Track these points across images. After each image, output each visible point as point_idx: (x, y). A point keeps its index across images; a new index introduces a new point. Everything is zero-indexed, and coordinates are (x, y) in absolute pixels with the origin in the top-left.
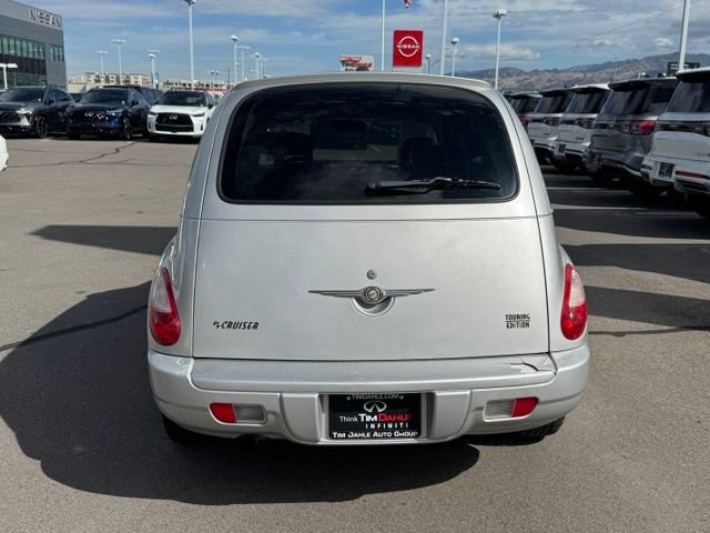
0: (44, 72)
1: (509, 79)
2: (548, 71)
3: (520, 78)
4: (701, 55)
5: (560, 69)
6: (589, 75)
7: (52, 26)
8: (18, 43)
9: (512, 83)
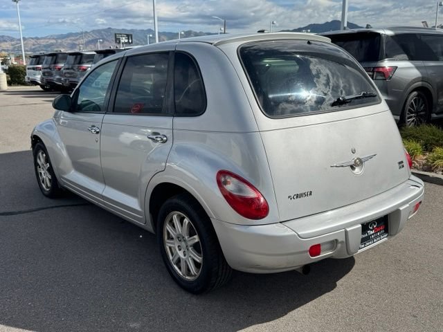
1: (6, 43)
2: (32, 38)
3: (13, 43)
4: (123, 29)
5: (39, 37)
6: (59, 41)
9: (8, 46)
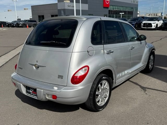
0: (133, 14)
7: (136, 4)
8: (120, 7)
